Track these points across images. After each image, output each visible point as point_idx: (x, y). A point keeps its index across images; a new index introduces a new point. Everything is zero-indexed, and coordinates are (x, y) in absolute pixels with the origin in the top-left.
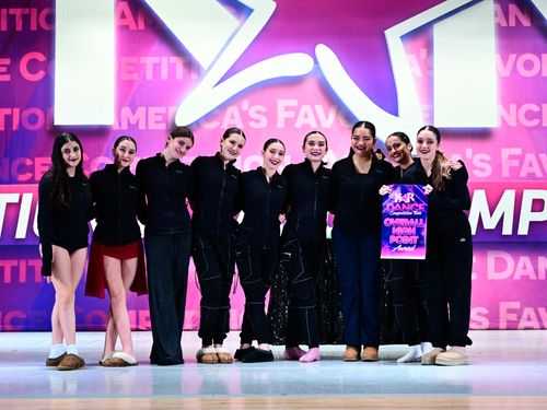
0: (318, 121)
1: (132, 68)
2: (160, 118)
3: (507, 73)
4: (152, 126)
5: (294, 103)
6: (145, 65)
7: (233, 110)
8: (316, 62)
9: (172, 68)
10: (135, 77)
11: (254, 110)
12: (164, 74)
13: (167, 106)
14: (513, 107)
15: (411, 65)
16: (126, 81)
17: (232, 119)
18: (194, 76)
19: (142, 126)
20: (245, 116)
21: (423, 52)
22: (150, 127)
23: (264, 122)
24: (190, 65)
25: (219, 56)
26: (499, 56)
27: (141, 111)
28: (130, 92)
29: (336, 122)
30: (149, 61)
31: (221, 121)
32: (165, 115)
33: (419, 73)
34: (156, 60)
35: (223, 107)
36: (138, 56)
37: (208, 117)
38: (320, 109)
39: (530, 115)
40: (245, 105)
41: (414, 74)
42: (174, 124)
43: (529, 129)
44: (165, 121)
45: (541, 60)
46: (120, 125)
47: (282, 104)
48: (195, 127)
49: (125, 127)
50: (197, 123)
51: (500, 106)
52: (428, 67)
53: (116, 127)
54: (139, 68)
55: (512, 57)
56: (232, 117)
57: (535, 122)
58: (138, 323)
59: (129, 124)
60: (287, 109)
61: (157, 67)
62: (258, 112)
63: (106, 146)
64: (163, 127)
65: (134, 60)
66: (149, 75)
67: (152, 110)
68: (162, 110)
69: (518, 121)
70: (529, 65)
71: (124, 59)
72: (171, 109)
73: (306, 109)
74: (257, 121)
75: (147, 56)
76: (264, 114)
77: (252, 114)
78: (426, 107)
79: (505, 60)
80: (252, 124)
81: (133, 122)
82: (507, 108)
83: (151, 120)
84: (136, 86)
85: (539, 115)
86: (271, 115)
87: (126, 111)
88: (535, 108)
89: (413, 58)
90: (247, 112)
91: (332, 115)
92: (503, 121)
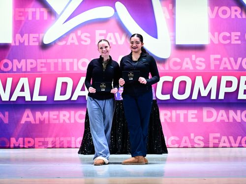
0: (116, 41)
1: (21, 14)
2: (35, 39)
3: (213, 16)
4: (31, 44)
5: (104, 32)
6: (28, 12)
7: (73, 35)
8: (115, 11)
9: (42, 14)
10: (23, 18)
11: (84, 35)
12: (38, 17)
13: (39, 33)
14: (216, 34)
15: (164, 12)
16: (18, 21)
17: (72, 39)
18: (53, 18)
19: (26, 44)
20: (79, 39)
21: (170, 6)
22: (30, 44)
23: (89, 41)
24: (51, 12)
25: (65, 8)
26: (209, 8)
27: (26, 36)
28: (20, 26)
29: (126, 41)
30: (30, 10)
31: (67, 41)
32: (38, 38)
33: (168, 17)
34: (34, 10)
35: (68, 34)
36: (24, 8)
37: (60, 39)
38: (117, 35)
39: (225, 38)
40: (79, 33)
41: (166, 17)
42: (43, 43)
43: (225, 45)
44: (38, 41)
45: (231, 9)
46: (15, 43)
47: (98, 32)
48: (53, 44)
49: (17, 44)
50: (55, 42)
51: (210, 33)
52: (173, 13)
53: (13, 44)
54: (25, 14)
55: (216, 8)
56: (73, 39)
57: (228, 42)
58: (24, 145)
59: (20, 42)
60: (101, 35)
61: (34, 14)
62: (86, 37)
63: (8, 54)
64: (37, 44)
65: (22, 10)
66: (30, 18)
67: (32, 35)
68: (36, 35)
69: (219, 41)
70: (224, 12)
71: (17, 9)
72: (41, 35)
73: (110, 35)
74: (86, 41)
75: (29, 8)
76: (89, 37)
77: (83, 37)
78: (172, 34)
79: (212, 10)
80: (83, 43)
81: (22, 42)
82: (213, 35)
83: (31, 40)
84: (23, 23)
85: (230, 38)
86: (93, 38)
87: (18, 36)
88: (228, 34)
89: (165, 8)
90: (80, 37)
91: (124, 38)
92: (211, 41)
